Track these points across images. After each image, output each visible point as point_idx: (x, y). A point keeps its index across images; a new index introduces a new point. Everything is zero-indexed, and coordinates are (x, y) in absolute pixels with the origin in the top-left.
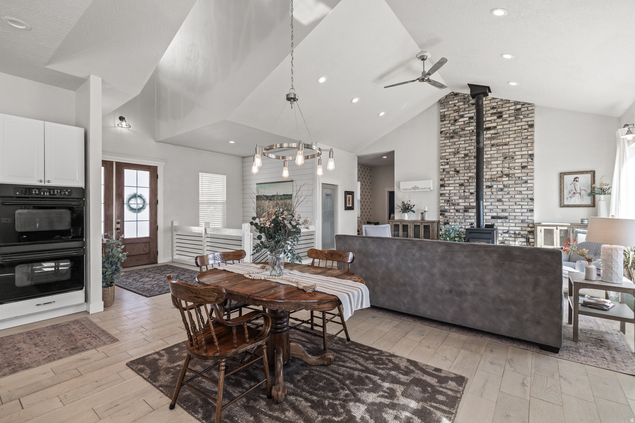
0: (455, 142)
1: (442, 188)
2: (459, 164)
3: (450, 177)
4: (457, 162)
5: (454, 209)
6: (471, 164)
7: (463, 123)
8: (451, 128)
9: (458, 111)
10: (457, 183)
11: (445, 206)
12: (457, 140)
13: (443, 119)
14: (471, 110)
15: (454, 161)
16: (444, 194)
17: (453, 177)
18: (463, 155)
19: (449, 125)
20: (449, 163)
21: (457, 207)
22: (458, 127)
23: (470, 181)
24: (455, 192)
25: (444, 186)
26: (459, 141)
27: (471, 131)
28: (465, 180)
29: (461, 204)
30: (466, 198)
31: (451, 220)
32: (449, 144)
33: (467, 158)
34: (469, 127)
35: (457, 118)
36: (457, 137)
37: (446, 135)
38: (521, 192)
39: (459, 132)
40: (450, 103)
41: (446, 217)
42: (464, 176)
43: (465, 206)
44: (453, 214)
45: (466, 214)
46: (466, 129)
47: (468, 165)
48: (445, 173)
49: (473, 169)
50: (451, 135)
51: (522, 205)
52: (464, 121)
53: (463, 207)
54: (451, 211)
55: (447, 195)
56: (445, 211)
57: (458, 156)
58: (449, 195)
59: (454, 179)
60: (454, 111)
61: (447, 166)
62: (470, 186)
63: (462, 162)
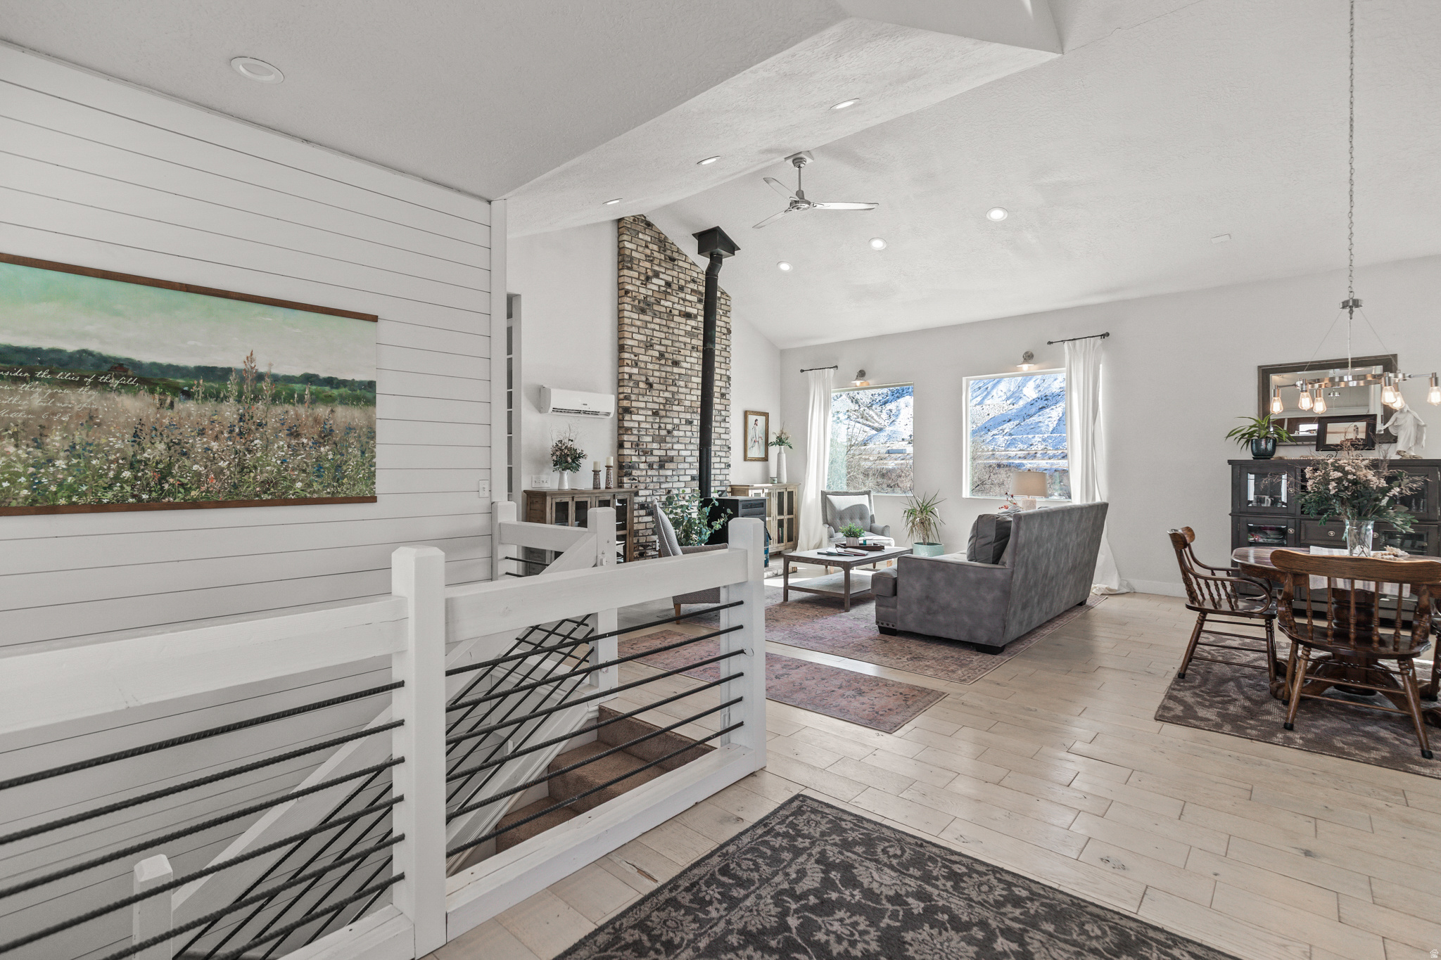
0: (647, 322)
1: (627, 417)
2: (653, 370)
3: (639, 394)
4: (649, 366)
5: (646, 462)
6: (668, 374)
7: (656, 288)
8: (642, 290)
9: (650, 259)
10: (650, 409)
11: (631, 455)
12: (648, 318)
13: (629, 265)
14: (669, 269)
15: (646, 362)
16: (631, 429)
17: (643, 395)
18: (657, 354)
19: (638, 283)
20: (639, 363)
21: (650, 459)
22: (650, 293)
23: (667, 406)
24: (648, 426)
25: (631, 413)
26: (652, 322)
27: (668, 310)
28: (660, 403)
29: (656, 452)
30: (662, 440)
31: (642, 486)
32: (638, 323)
33: (663, 362)
34: (666, 300)
35: (650, 273)
36: (650, 314)
37: (634, 301)
38: (720, 434)
39: (653, 304)
40: (641, 236)
41: (634, 479)
42: (659, 396)
43: (660, 456)
44: (644, 473)
45: (662, 472)
46: (663, 302)
47: (664, 374)
48: (631, 384)
49: (670, 385)
50: (642, 305)
51: (721, 457)
52: (659, 286)
53: (657, 459)
54: (642, 466)
55: (635, 432)
56: (632, 466)
57: (650, 352)
58: (639, 431)
59: (646, 398)
60: (646, 256)
61: (635, 371)
62: (666, 416)
63: (657, 367)
